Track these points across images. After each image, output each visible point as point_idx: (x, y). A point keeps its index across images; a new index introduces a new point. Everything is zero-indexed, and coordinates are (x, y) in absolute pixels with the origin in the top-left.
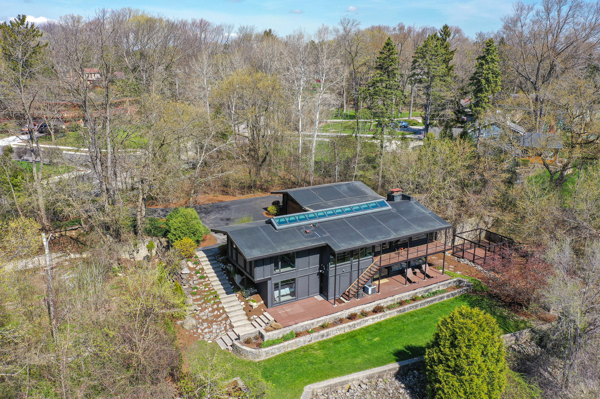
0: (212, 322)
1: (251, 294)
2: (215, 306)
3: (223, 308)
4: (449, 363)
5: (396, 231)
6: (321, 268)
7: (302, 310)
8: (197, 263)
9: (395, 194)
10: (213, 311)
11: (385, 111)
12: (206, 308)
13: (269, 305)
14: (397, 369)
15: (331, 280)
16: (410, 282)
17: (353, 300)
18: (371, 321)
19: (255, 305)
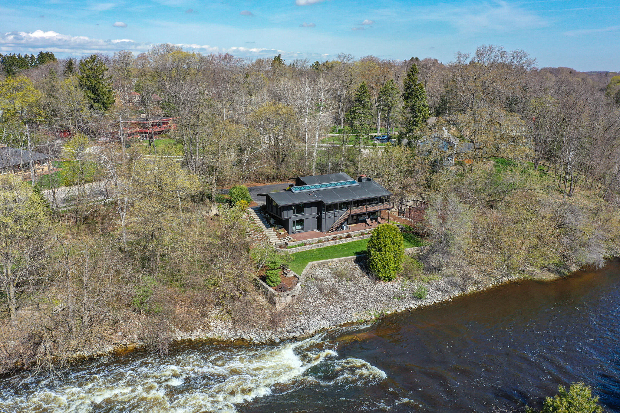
0: (260, 240)
1: (280, 228)
2: (261, 233)
3: (265, 234)
4: (376, 247)
5: (359, 196)
6: (318, 214)
7: (307, 235)
8: (249, 213)
9: (362, 178)
10: (260, 235)
11: (361, 128)
12: (256, 234)
13: (290, 232)
14: (355, 258)
15: (323, 221)
16: (368, 225)
17: (335, 232)
18: (344, 241)
19: (282, 233)
